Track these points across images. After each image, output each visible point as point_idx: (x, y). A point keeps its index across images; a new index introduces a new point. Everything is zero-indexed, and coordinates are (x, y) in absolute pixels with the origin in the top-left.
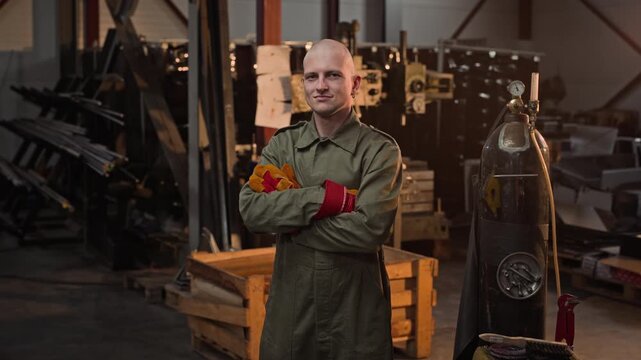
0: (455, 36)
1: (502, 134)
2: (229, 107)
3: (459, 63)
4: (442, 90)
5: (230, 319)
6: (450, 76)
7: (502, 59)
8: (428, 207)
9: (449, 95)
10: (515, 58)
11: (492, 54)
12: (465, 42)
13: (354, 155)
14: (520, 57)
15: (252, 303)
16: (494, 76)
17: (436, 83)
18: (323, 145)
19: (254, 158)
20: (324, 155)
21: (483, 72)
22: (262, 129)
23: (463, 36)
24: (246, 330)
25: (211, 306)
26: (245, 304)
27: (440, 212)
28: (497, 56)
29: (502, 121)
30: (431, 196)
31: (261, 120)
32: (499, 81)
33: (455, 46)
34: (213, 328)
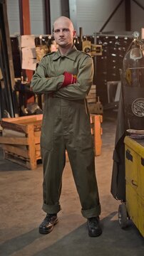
0: (101, 31)
1: (131, 53)
2: (11, 61)
3: (103, 42)
4: (97, 52)
5: (20, 143)
6: (101, 46)
7: (121, 39)
8: (94, 100)
9: (101, 54)
10: (126, 38)
11: (117, 37)
12: (105, 33)
13: (75, 61)
14: (128, 38)
15: (29, 135)
16: (118, 46)
17: (95, 49)
18: (63, 58)
19: (22, 82)
20: (63, 62)
21: (113, 45)
22: (25, 70)
23: (104, 30)
24: (27, 146)
25: (12, 139)
26: (27, 136)
27: (99, 102)
28: (119, 38)
29: (131, 48)
30: (95, 95)
31: (24, 67)
32: (119, 49)
33: (101, 35)
34: (13, 147)
